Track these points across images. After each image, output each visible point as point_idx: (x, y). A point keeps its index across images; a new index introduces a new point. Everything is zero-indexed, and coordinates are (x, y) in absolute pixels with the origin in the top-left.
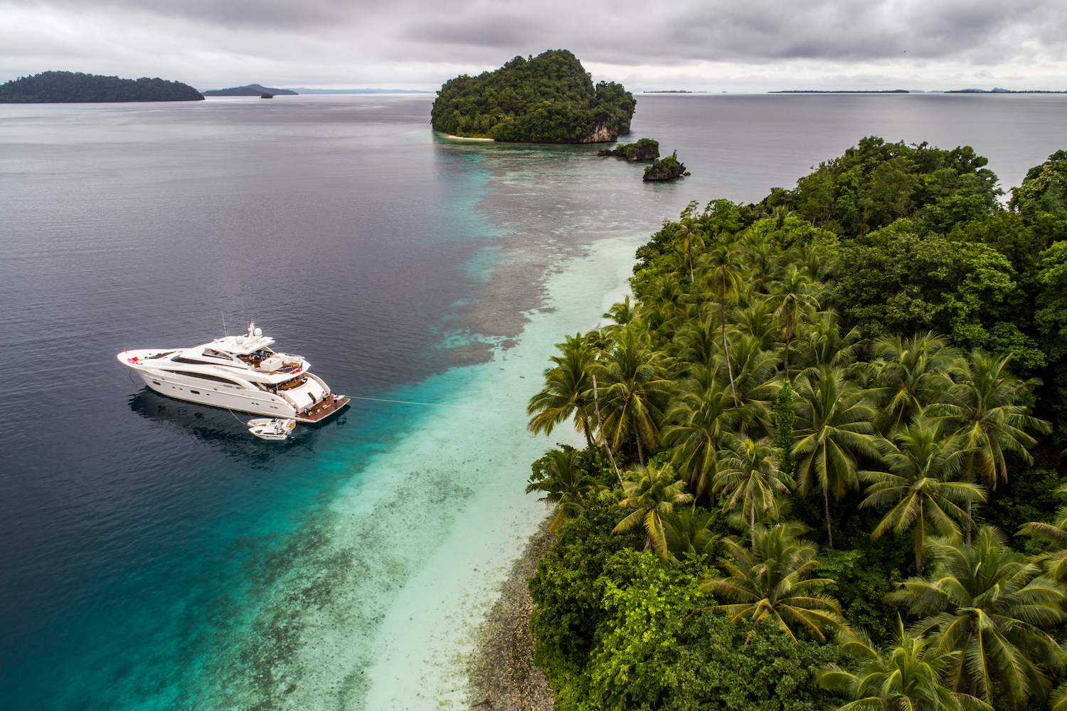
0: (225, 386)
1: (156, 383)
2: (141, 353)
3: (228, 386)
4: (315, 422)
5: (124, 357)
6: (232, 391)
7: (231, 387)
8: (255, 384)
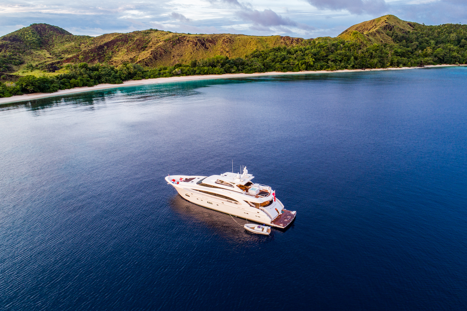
0: (227, 201)
1: (187, 195)
2: (177, 177)
3: (229, 202)
4: (283, 228)
5: (168, 179)
6: (232, 205)
7: (231, 202)
8: (247, 202)
